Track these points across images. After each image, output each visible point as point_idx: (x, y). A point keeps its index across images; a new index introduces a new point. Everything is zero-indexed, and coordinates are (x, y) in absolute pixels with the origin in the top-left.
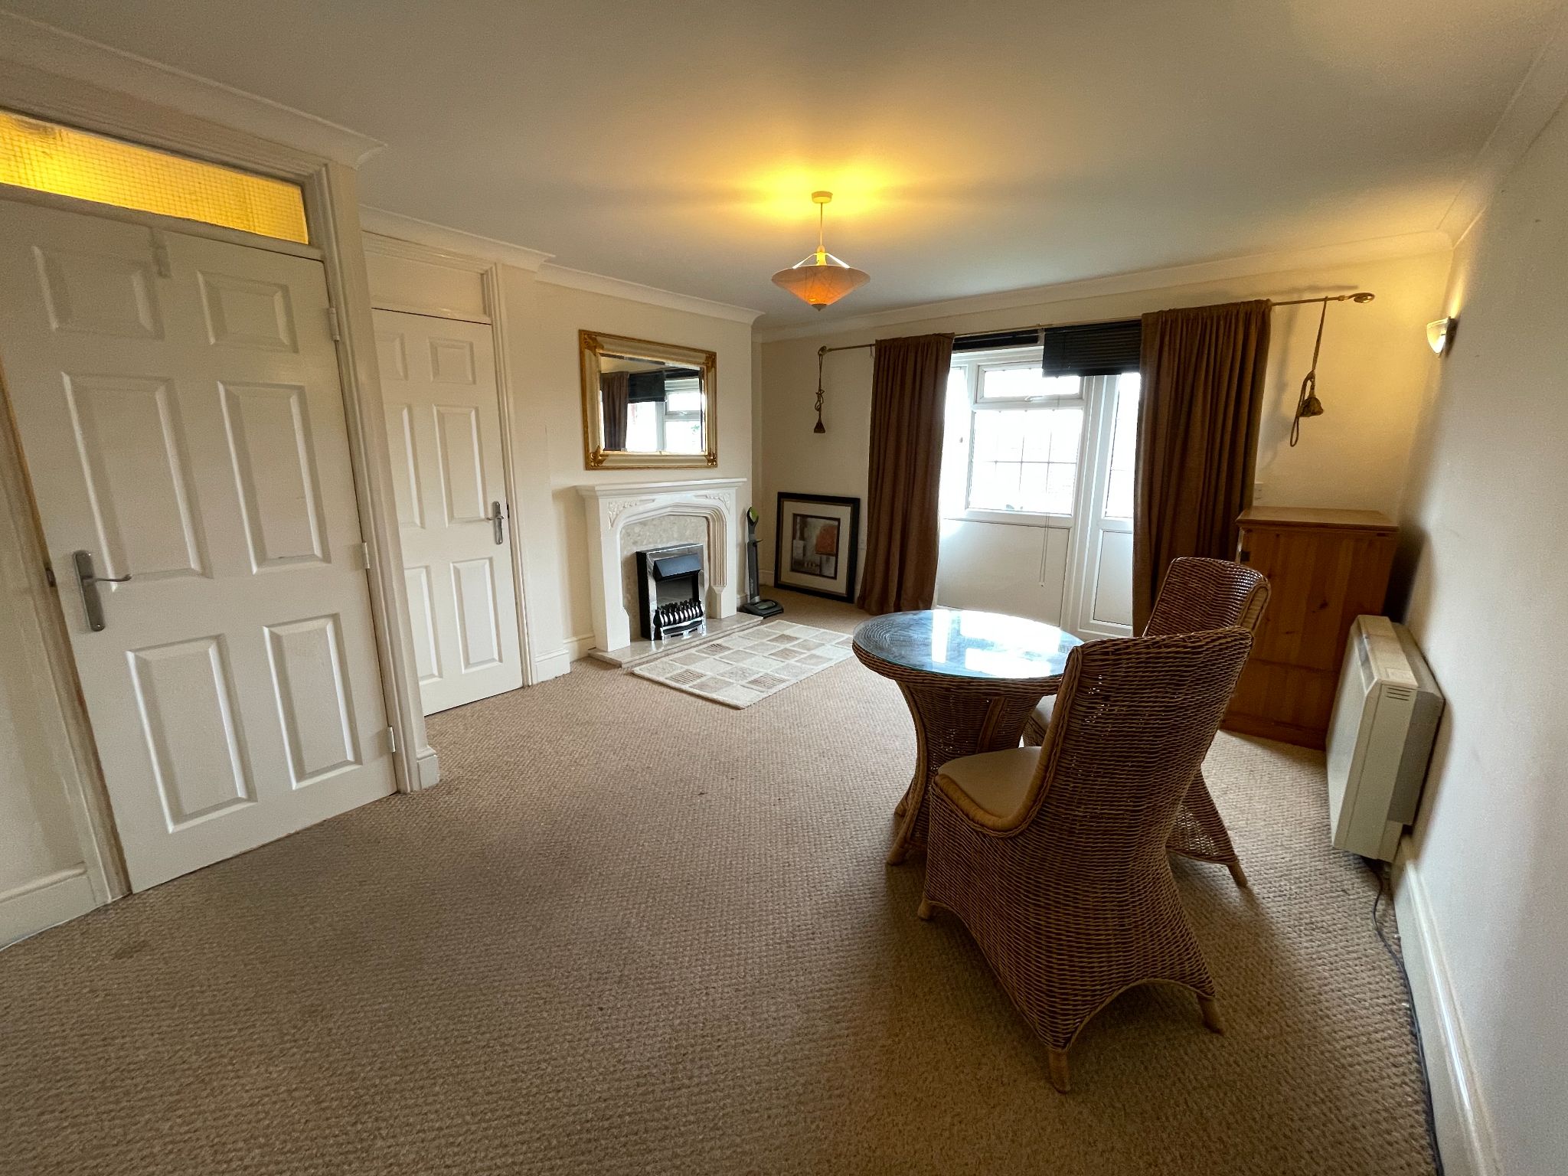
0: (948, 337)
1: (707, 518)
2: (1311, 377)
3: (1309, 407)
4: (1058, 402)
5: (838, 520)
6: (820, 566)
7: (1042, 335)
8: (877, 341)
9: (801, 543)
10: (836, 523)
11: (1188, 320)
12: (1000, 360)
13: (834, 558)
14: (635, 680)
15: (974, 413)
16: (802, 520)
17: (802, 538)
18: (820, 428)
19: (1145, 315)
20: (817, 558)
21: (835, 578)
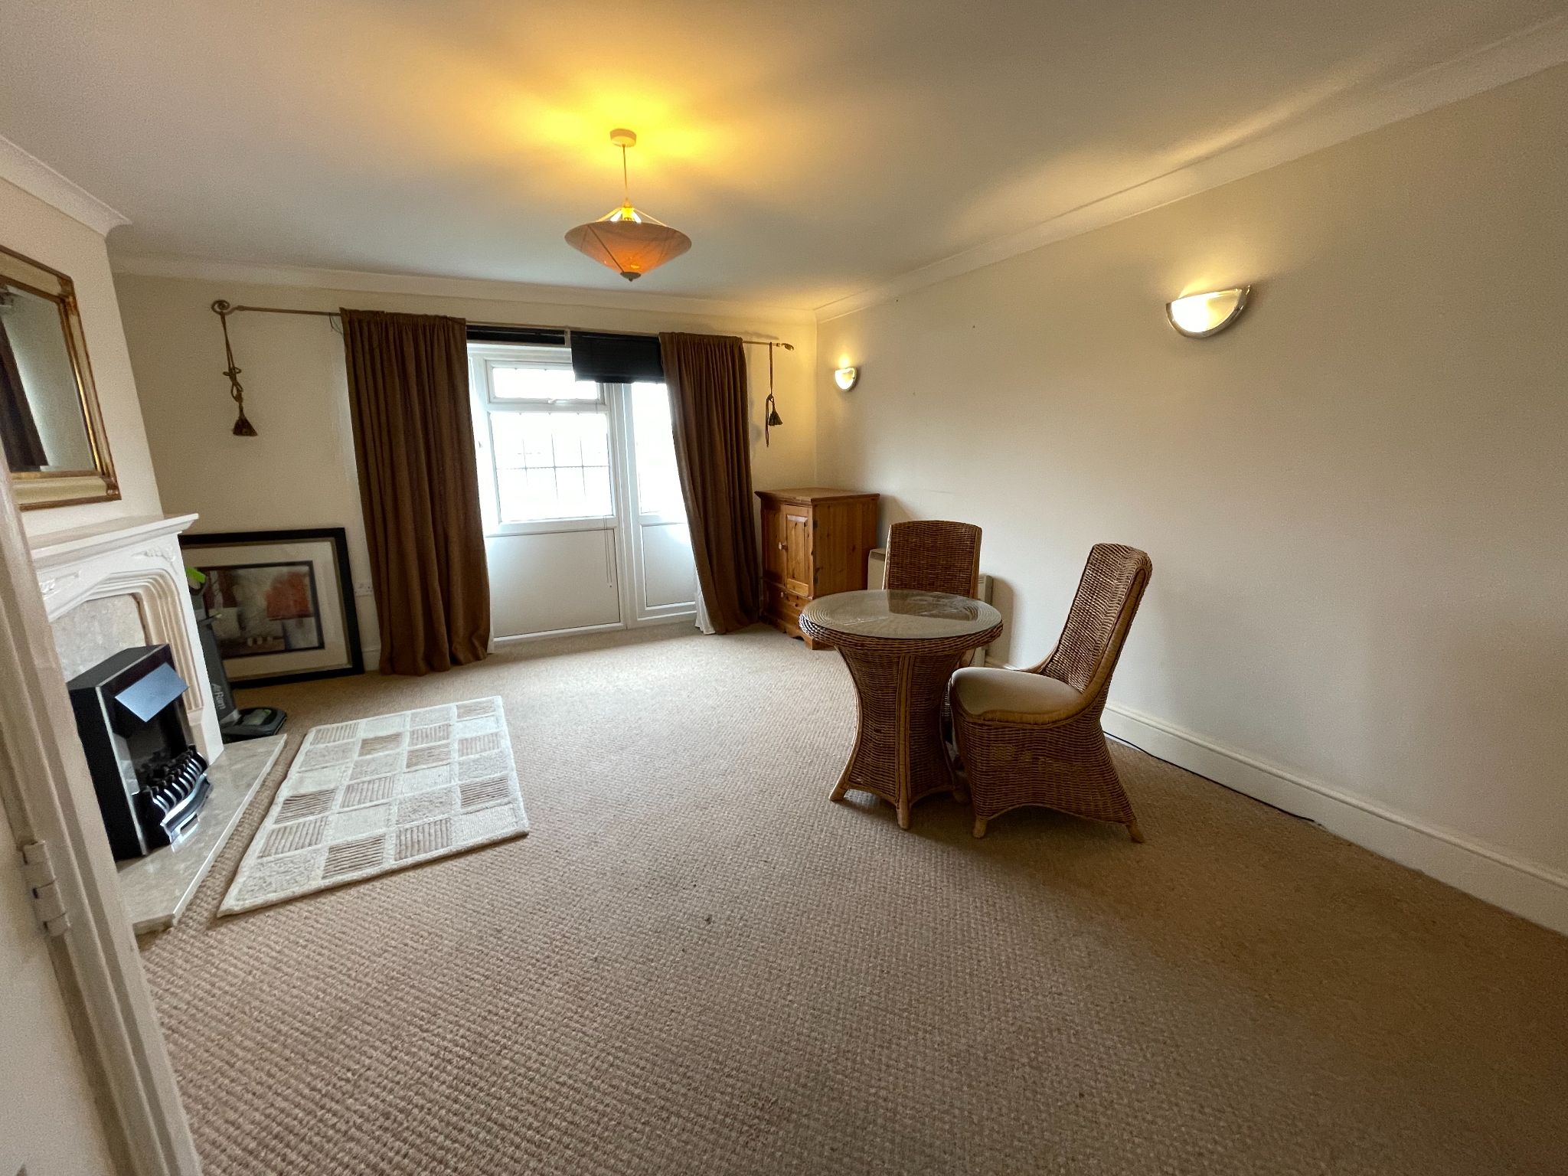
0: (461, 322)
1: (134, 595)
2: (770, 397)
3: (774, 419)
4: (579, 406)
5: (310, 564)
6: (285, 636)
7: (568, 337)
8: (342, 309)
9: (232, 612)
10: (305, 569)
11: (694, 344)
12: (513, 357)
13: (313, 620)
14: (235, 927)
15: (489, 414)
16: (228, 575)
17: (230, 601)
18: (243, 428)
19: (662, 334)
20: (276, 627)
21: (321, 646)
